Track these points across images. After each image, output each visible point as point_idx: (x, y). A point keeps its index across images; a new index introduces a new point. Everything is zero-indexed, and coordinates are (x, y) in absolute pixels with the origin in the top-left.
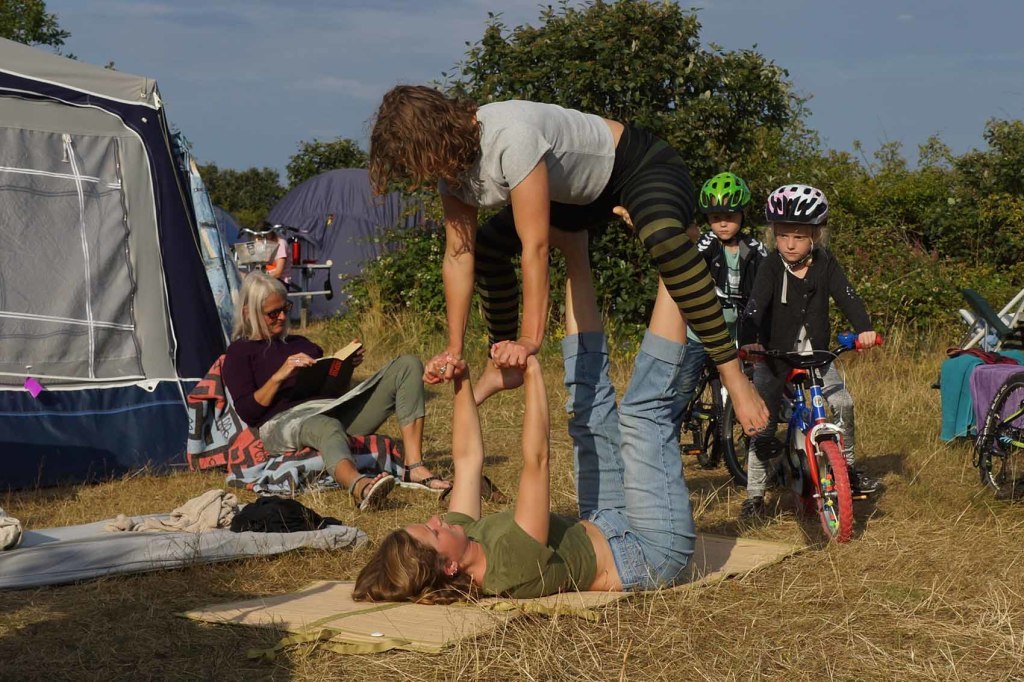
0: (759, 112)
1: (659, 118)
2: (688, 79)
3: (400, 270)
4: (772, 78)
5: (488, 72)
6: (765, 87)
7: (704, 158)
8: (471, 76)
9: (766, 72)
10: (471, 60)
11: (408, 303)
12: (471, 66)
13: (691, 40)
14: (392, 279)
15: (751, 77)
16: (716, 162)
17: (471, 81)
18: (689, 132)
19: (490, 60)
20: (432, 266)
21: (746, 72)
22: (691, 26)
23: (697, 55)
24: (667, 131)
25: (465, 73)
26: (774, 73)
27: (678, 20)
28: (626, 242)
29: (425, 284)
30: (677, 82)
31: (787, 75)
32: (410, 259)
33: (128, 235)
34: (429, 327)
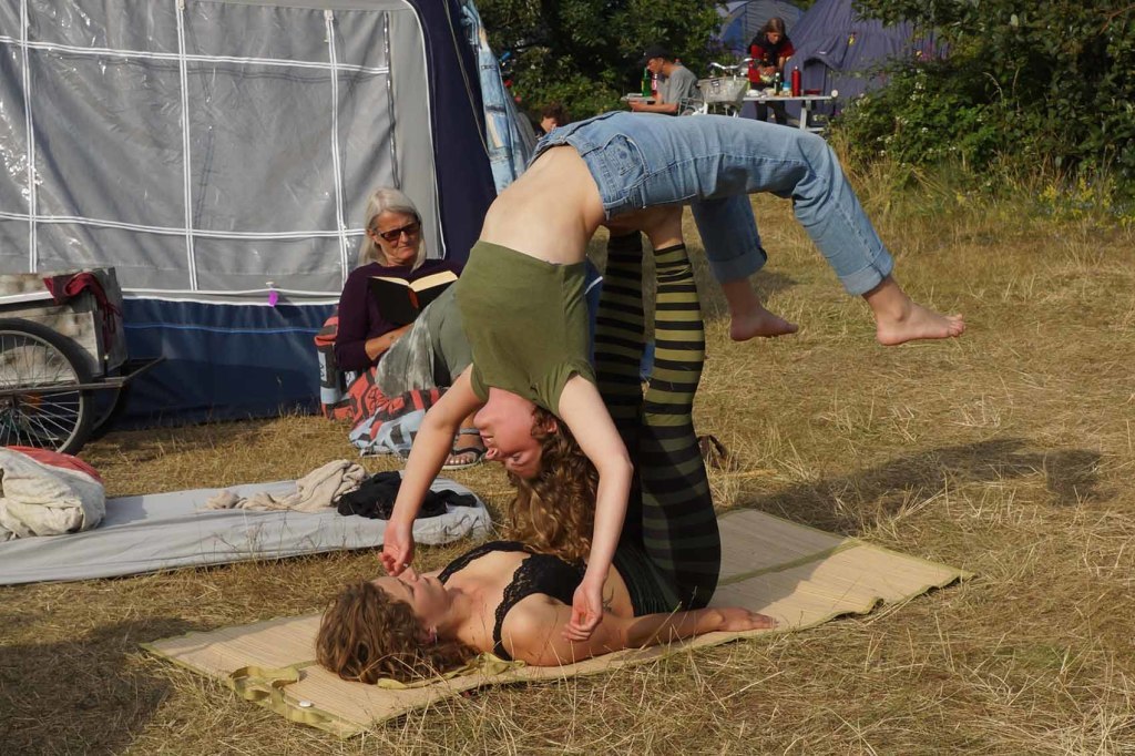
3: (879, 113)
11: (882, 152)
14: (868, 123)
20: (913, 106)
29: (904, 130)
32: (890, 99)
33: (392, 127)
34: (901, 182)
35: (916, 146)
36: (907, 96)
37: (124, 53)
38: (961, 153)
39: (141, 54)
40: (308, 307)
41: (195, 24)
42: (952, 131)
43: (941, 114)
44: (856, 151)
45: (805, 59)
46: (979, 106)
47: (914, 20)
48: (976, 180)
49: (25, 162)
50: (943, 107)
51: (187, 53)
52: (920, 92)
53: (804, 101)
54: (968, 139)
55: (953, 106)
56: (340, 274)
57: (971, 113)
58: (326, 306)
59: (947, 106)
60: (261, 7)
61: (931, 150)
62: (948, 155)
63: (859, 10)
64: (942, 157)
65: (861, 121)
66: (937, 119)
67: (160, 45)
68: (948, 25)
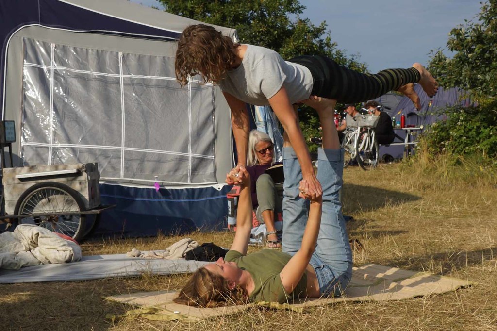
11: (444, 149)
20: (459, 128)
29: (455, 139)
32: (448, 124)
33: (214, 110)
34: (453, 162)
35: (460, 146)
36: (456, 123)
37: (96, 74)
38: (482, 149)
39: (103, 74)
40: (172, 190)
41: (127, 63)
42: (478, 139)
43: (472, 131)
44: (431, 149)
45: (408, 113)
46: (490, 126)
47: (459, 86)
48: (489, 161)
49: (49, 120)
50: (473, 128)
51: (124, 74)
52: (462, 121)
53: (407, 130)
54: (485, 142)
55: (478, 127)
56: (187, 174)
57: (487, 130)
58: (180, 189)
59: (475, 127)
60: (156, 56)
61: (467, 148)
62: (476, 150)
64: (473, 151)
65: (434, 134)
66: (470, 133)
67: (111, 71)
68: (475, 88)
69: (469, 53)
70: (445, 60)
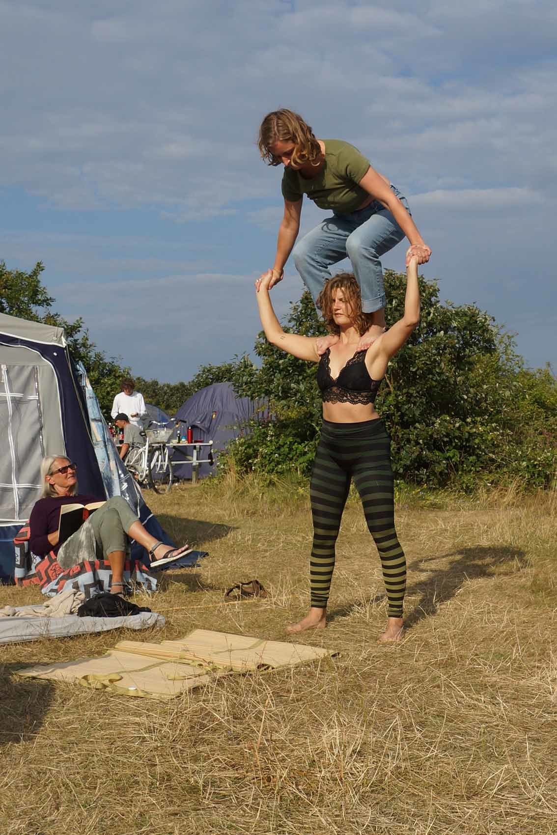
0: (478, 344)
1: (409, 349)
2: (430, 325)
3: (249, 447)
4: (485, 322)
5: (304, 320)
6: (480, 328)
7: (439, 374)
8: (293, 323)
9: (481, 318)
10: (293, 313)
11: (253, 467)
12: (294, 316)
13: (433, 299)
14: (244, 452)
15: (471, 322)
16: (446, 376)
17: (293, 326)
18: (429, 358)
19: (305, 313)
20: (269, 443)
21: (468, 319)
22: (431, 290)
23: (436, 309)
24: (416, 356)
25: (290, 321)
26: (486, 319)
27: (423, 287)
28: (390, 428)
29: (264, 456)
30: (422, 325)
31: (494, 320)
32: (255, 440)
34: (266, 483)
35: (271, 464)
36: (264, 438)
38: (297, 468)
42: (291, 456)
43: (285, 447)
46: (306, 442)
47: (269, 397)
50: (287, 443)
52: (272, 436)
53: (195, 446)
54: (301, 460)
55: (291, 443)
57: (301, 446)
59: (288, 443)
61: (280, 466)
62: (290, 469)
63: (238, 392)
64: (287, 470)
65: (240, 451)
66: (282, 450)
68: (288, 399)
69: (281, 359)
70: (252, 366)
